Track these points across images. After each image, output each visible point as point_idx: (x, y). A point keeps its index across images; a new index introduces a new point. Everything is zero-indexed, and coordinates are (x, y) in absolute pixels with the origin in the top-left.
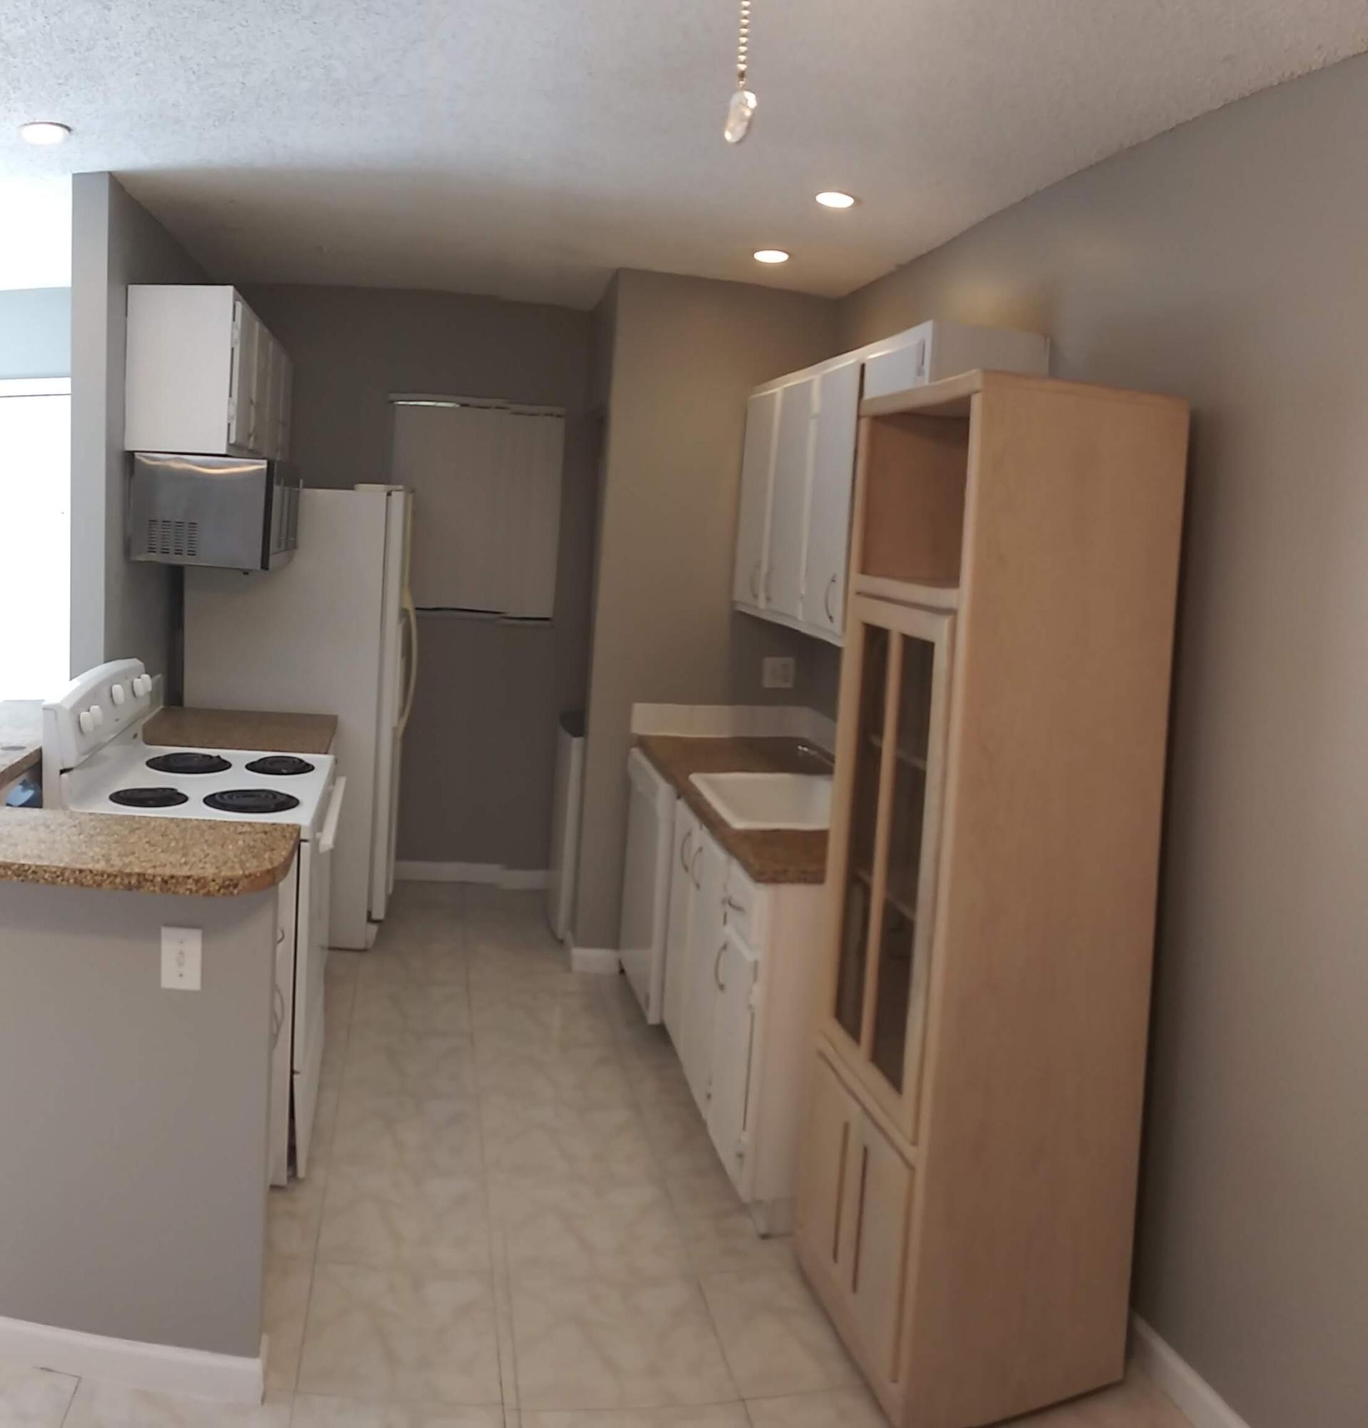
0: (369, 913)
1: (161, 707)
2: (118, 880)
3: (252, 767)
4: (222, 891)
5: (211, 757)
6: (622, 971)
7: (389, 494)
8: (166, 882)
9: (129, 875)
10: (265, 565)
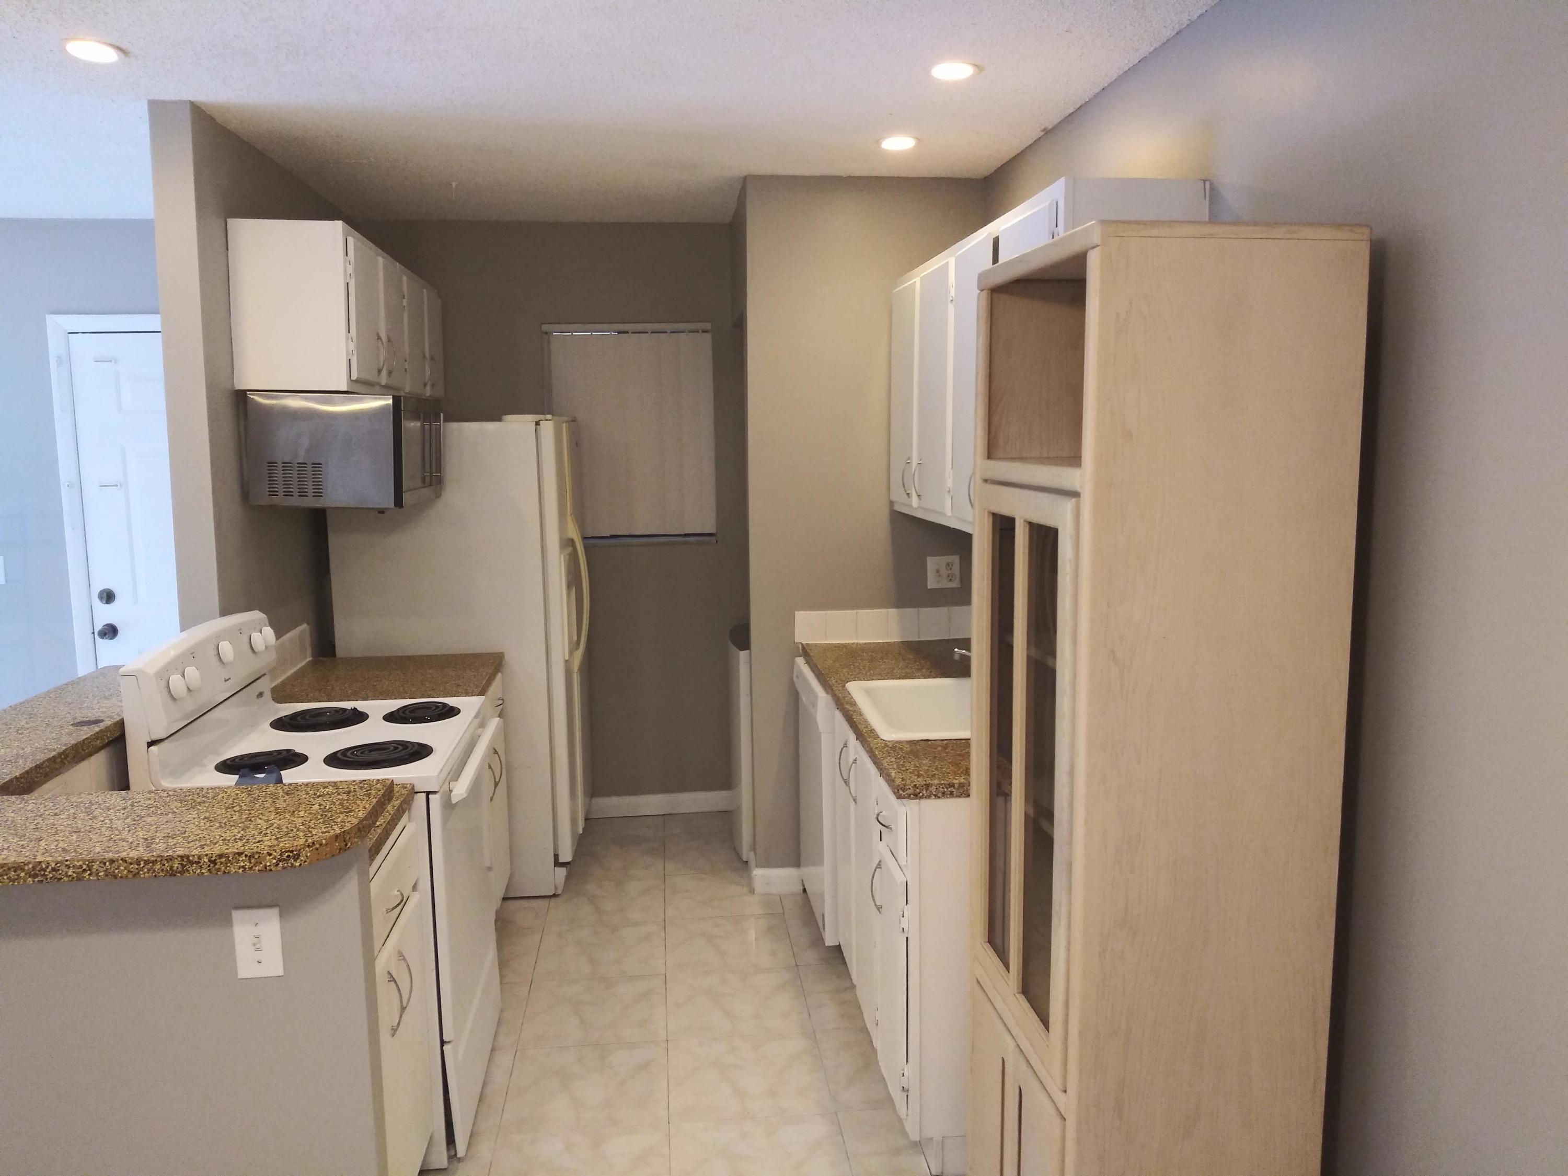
0: (556, 856)
1: (309, 659)
2: (158, 866)
3: (391, 717)
4: (281, 864)
5: (344, 710)
6: (805, 890)
7: (537, 423)
8: (214, 862)
9: (170, 859)
10: (399, 502)
